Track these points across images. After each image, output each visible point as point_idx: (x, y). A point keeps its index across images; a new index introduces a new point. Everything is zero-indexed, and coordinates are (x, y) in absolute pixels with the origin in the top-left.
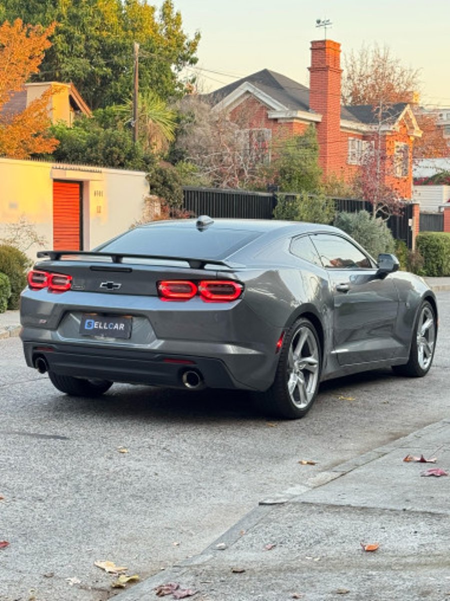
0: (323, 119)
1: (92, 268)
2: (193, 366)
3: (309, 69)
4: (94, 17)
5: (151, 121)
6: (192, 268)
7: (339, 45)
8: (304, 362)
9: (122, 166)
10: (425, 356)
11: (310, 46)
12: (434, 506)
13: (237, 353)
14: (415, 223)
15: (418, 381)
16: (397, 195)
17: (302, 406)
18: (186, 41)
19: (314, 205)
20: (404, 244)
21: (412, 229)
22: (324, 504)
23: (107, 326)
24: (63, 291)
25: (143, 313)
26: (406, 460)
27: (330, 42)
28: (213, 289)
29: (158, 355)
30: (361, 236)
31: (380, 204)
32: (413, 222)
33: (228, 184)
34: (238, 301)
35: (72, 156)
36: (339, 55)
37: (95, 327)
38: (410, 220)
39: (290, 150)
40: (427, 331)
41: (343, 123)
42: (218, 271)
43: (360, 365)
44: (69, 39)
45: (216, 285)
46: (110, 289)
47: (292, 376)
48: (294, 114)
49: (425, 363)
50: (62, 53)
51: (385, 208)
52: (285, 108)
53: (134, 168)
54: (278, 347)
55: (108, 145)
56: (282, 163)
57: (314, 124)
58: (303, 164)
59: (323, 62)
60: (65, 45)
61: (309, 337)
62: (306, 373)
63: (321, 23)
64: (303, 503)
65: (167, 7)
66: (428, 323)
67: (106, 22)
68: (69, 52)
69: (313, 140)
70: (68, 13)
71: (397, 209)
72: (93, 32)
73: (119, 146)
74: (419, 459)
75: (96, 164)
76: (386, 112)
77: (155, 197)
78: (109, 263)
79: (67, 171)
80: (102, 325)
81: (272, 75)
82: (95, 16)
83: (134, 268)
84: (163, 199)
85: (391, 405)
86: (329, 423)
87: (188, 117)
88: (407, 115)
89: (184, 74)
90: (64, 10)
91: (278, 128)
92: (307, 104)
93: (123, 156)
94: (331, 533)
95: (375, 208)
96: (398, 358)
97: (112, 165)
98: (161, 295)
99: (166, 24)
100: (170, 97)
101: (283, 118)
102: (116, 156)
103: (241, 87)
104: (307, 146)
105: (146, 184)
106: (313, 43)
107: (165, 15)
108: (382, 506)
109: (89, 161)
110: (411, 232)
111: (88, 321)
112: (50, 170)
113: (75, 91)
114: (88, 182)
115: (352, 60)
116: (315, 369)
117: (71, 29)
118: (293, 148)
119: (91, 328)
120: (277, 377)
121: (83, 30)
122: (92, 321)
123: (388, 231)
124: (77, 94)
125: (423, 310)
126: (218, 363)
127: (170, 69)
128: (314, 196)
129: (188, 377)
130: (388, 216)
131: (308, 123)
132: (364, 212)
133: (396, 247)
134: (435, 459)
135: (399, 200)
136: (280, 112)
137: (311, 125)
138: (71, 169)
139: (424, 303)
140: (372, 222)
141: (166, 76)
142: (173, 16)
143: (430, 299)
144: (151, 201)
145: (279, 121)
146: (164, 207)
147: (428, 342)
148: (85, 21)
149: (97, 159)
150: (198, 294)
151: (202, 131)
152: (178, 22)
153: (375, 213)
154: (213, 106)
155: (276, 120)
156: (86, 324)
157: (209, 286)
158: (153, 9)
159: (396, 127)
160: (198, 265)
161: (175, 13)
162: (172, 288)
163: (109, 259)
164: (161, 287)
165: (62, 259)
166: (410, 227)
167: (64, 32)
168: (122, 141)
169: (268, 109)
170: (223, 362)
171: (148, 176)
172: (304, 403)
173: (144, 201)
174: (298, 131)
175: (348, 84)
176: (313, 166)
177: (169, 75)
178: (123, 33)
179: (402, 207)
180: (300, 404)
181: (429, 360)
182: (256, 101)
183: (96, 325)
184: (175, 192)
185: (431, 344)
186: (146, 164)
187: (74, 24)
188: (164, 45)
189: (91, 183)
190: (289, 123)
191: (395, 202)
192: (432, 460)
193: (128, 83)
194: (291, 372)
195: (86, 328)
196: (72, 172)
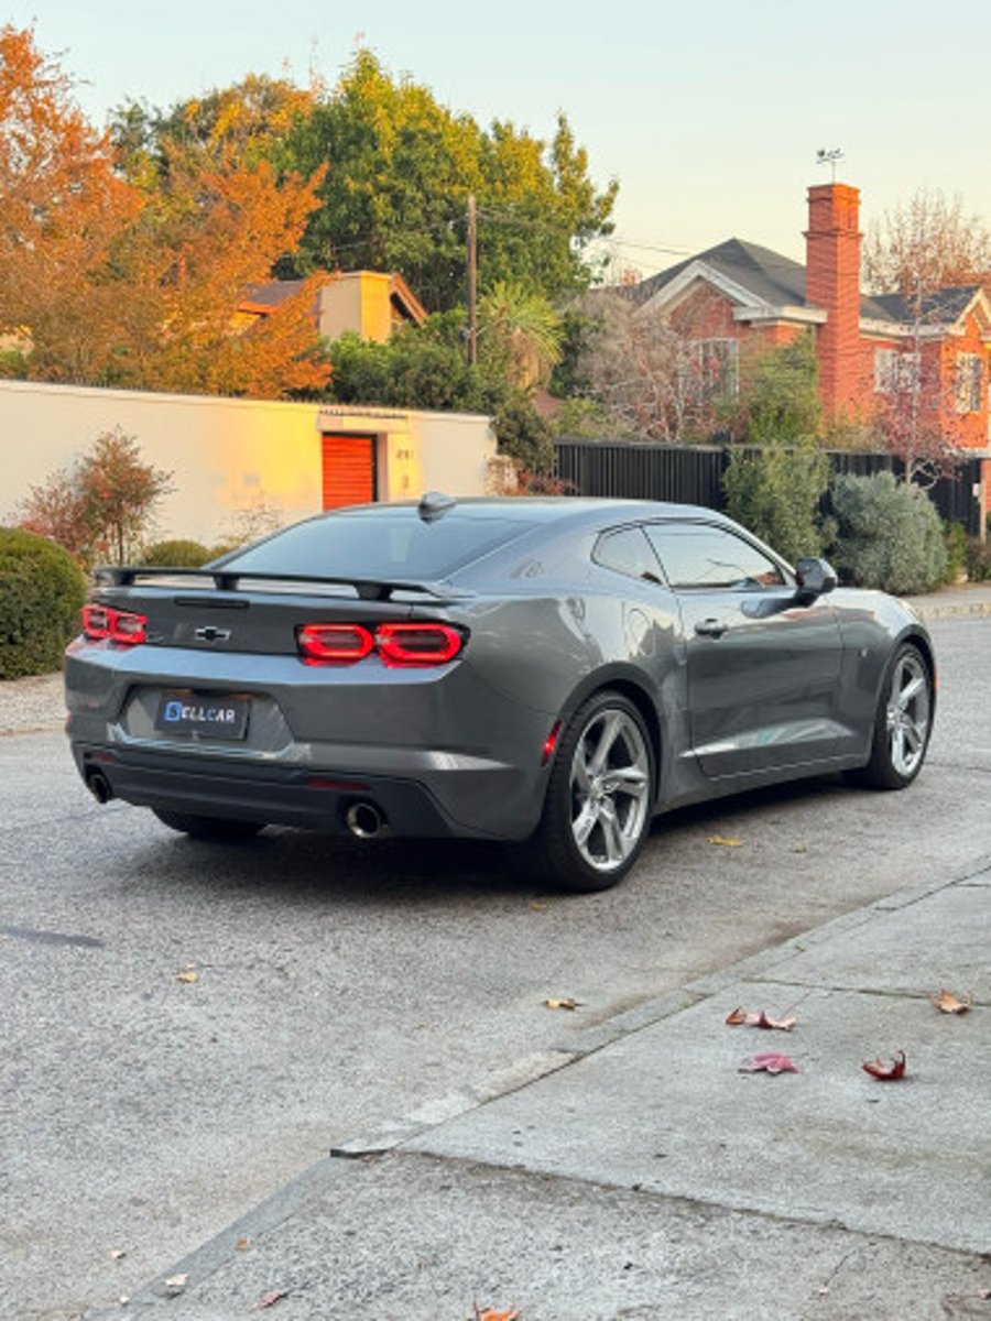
0: (830, 316)
1: (179, 601)
2: (362, 793)
3: (806, 234)
4: (437, 162)
5: (518, 331)
6: (362, 598)
7: (856, 192)
8: (615, 779)
9: (447, 406)
10: (908, 748)
11: (807, 195)
12: (713, 1178)
13: (456, 767)
14: (985, 490)
15: (889, 799)
16: (950, 443)
17: (607, 865)
18: (595, 196)
19: (794, 464)
20: (961, 527)
21: (980, 500)
22: (465, 1161)
23: (204, 715)
24: (130, 645)
25: (268, 690)
26: (734, 1021)
27: (841, 186)
28: (406, 640)
29: (297, 773)
30: (881, 515)
31: (919, 460)
32: (980, 489)
33: (649, 432)
34: (456, 664)
35: (367, 392)
36: (856, 209)
37: (184, 716)
38: (976, 487)
39: (768, 372)
40: (912, 702)
41: (864, 324)
42: (412, 603)
43: (748, 777)
44: (397, 201)
45: (413, 633)
46: (211, 643)
47: (586, 807)
48: (777, 312)
49: (908, 763)
50: (386, 223)
51: (928, 467)
52: (761, 300)
53: (469, 410)
54: (547, 753)
55: (425, 370)
56: (753, 397)
57: (813, 327)
58: (791, 395)
59: (829, 219)
60: (390, 209)
61: (625, 728)
62: (622, 801)
63: (826, 156)
64: (426, 1154)
65: (564, 139)
66: (915, 686)
67: (459, 169)
68: (397, 222)
69: (810, 355)
70: (394, 157)
71: (951, 467)
72: (437, 188)
73: (442, 371)
74: (757, 1019)
75: (404, 405)
76: (928, 300)
77: (507, 458)
78: (211, 590)
79: (345, 418)
80: (197, 713)
81: (745, 247)
82: (441, 160)
83: (253, 599)
84: (520, 461)
85: (811, 856)
86: (662, 900)
87: (595, 323)
88: (978, 305)
89: (590, 251)
90: (387, 152)
91: (750, 335)
92: (800, 292)
93: (448, 390)
94: (431, 1260)
95: (909, 466)
96: (847, 756)
97: (431, 405)
98: (304, 654)
99: (561, 169)
100: (564, 291)
101: (758, 320)
102: (436, 389)
103: (684, 273)
104: (795, 364)
105: (490, 438)
106: (812, 190)
107: (560, 155)
108: (591, 1172)
109: (393, 401)
110: (978, 507)
111: (171, 704)
112: (315, 416)
113: (403, 286)
114: (385, 435)
115: (899, 221)
116: (642, 790)
117: (400, 184)
118: (772, 369)
119: (177, 718)
120: (545, 812)
121: (420, 187)
122: (179, 705)
123: (930, 507)
124: (406, 291)
125: (901, 663)
126: (416, 788)
127: (567, 245)
128: (795, 448)
129: (358, 815)
130: (931, 481)
131: (804, 327)
132: (888, 475)
133: (946, 533)
134: (793, 1020)
135: (954, 452)
136: (755, 309)
137: (809, 331)
138: (352, 415)
139: (904, 649)
140: (900, 492)
141: (559, 257)
142: (574, 154)
143: (916, 640)
144: (500, 464)
145: (754, 325)
146: (523, 475)
147: (915, 722)
148: (424, 171)
149: (405, 395)
150: (375, 650)
151: (616, 345)
152: (580, 165)
153: (910, 475)
154: (641, 305)
155: (746, 323)
156: (168, 712)
157: (397, 633)
158: (540, 146)
159: (956, 330)
160: (376, 592)
161: (575, 152)
162: (326, 639)
163: (210, 583)
164: (306, 639)
165: (138, 582)
166: (976, 499)
167: (388, 190)
168: (448, 364)
169: (733, 305)
170: (425, 786)
171: (494, 423)
172: (615, 858)
173: (485, 466)
174: (783, 341)
175: (892, 261)
176: (809, 396)
177: (564, 254)
178: (488, 188)
179: (958, 464)
180: (606, 860)
181: (915, 758)
182: (713, 291)
183: (184, 712)
184: (540, 449)
185: (920, 727)
186: (489, 402)
187: (403, 176)
188: (558, 203)
189: (390, 437)
190: (770, 327)
191: (946, 456)
192: (783, 1025)
193: (494, 270)
194: (586, 798)
195: (169, 719)
196: (355, 419)
